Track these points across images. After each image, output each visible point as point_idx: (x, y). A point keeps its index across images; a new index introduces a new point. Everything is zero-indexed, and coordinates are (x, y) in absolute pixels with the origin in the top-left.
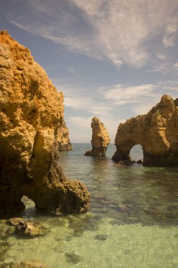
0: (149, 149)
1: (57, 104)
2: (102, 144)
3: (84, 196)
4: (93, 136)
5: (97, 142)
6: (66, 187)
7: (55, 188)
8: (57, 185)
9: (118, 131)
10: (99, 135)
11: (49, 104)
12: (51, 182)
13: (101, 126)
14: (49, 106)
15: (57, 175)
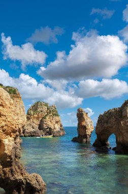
0: (120, 139)
1: (15, 118)
2: (86, 132)
3: (40, 185)
4: (79, 124)
5: (81, 130)
6: (26, 179)
7: (17, 180)
8: (18, 178)
9: (98, 121)
10: (84, 124)
11: (9, 119)
12: (13, 175)
13: (84, 116)
14: (8, 122)
15: (19, 170)
